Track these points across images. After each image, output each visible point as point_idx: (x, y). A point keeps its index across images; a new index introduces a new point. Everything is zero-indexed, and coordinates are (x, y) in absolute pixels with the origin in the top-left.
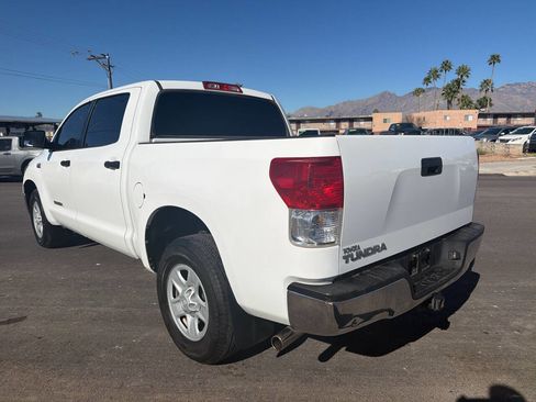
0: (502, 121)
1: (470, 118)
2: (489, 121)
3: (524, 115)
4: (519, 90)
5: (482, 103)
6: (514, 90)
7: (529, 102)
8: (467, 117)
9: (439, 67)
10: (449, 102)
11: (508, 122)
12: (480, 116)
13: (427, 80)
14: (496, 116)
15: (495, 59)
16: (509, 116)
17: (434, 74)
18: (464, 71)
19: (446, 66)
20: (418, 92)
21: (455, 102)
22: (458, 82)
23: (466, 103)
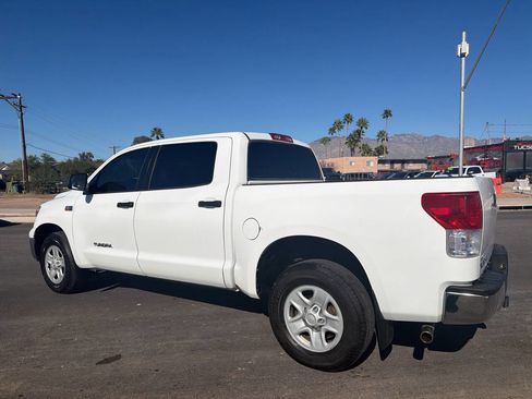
0: (397, 166)
1: (372, 164)
2: (387, 167)
3: (415, 161)
4: (405, 140)
5: (379, 151)
6: (401, 140)
7: (413, 150)
8: (368, 163)
9: (342, 119)
10: (353, 150)
11: (403, 167)
12: (380, 162)
13: (332, 131)
14: (392, 162)
15: (387, 114)
16: (403, 162)
17: (338, 126)
18: (363, 123)
19: (348, 118)
20: (325, 141)
21: (357, 150)
22: (359, 133)
23: (367, 151)
